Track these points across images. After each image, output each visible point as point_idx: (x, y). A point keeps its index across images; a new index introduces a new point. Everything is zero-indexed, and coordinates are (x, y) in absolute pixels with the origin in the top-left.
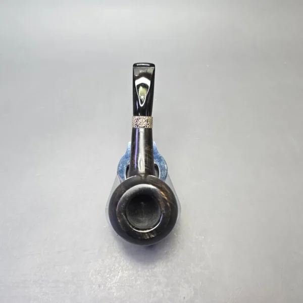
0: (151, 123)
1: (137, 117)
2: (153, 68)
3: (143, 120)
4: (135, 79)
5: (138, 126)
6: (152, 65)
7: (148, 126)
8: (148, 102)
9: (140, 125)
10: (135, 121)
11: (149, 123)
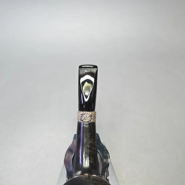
0: (95, 118)
1: (82, 113)
2: (96, 69)
3: (87, 116)
4: (80, 76)
5: (82, 121)
6: (95, 67)
7: (91, 120)
8: (92, 96)
9: (84, 120)
10: (80, 116)
11: (92, 117)
